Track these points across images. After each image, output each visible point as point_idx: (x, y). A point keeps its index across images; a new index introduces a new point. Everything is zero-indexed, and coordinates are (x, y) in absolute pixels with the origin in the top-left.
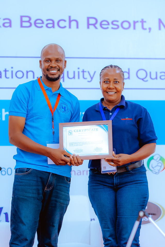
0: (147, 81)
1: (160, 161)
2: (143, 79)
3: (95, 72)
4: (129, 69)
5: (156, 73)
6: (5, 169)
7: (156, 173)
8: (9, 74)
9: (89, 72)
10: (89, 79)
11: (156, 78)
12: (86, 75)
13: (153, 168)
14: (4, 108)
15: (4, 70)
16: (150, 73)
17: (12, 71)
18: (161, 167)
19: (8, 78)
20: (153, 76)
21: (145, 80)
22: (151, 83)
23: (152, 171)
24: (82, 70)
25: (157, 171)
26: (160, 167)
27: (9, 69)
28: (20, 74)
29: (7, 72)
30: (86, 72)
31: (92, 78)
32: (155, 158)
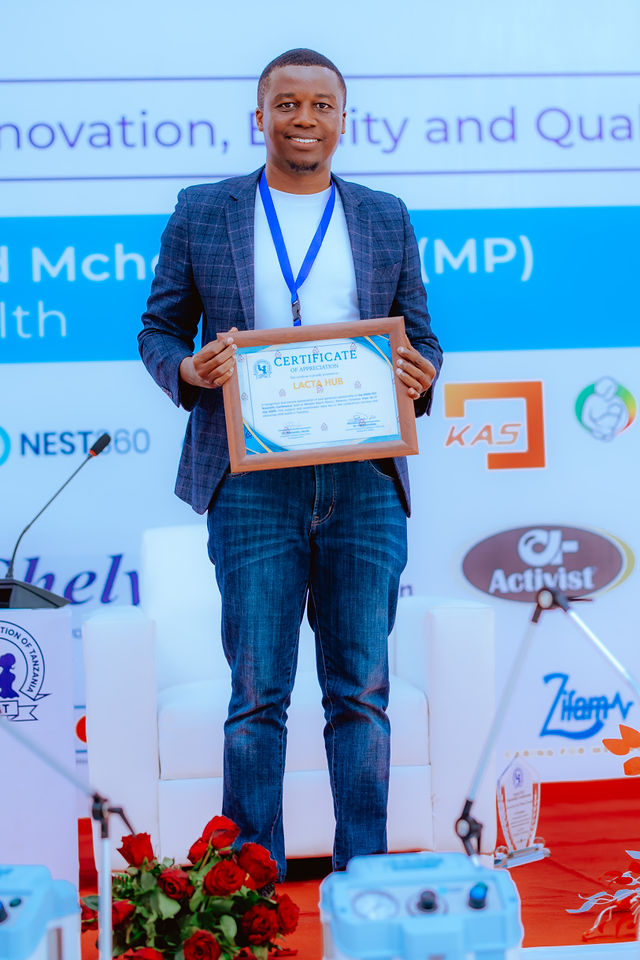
0: (570, 146)
1: (616, 400)
2: (557, 141)
3: (405, 122)
4: (513, 111)
5: (600, 120)
6: (126, 432)
7: (604, 438)
8: (133, 134)
9: (386, 123)
10: (388, 143)
11: (600, 136)
12: (378, 130)
13: (594, 420)
14: (120, 241)
15: (120, 120)
16: (581, 120)
17: (144, 126)
18: (619, 416)
19: (132, 146)
20: (591, 129)
21: (565, 142)
22: (584, 153)
23: (590, 430)
24: (364, 116)
25: (607, 431)
26: (615, 419)
27: (134, 116)
28: (168, 134)
29: (129, 129)
30: (376, 120)
31: (396, 141)
32: (600, 389)
